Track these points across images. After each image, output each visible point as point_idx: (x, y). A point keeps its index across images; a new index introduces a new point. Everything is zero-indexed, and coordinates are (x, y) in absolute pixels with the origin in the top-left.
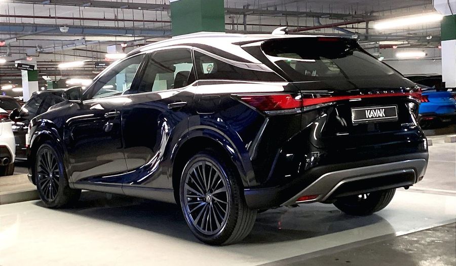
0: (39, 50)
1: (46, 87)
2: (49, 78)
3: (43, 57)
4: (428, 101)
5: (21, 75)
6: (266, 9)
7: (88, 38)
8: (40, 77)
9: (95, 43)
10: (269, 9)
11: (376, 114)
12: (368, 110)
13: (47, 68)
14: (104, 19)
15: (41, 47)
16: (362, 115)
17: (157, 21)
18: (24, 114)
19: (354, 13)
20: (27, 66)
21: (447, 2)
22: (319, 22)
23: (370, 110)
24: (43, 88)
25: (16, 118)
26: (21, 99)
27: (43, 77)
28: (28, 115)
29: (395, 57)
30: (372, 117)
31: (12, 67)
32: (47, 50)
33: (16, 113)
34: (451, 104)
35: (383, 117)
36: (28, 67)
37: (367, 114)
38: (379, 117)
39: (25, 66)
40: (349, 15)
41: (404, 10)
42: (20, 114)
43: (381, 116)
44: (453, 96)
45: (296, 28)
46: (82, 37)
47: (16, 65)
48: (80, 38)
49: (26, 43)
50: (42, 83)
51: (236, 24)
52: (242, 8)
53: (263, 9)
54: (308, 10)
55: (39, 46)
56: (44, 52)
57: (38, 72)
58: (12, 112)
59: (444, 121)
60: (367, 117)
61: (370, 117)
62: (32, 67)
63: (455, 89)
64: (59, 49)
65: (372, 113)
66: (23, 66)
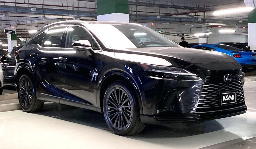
0: (17, 23)
1: (21, 44)
2: (23, 39)
3: (20, 27)
4: (241, 57)
5: (7, 37)
6: (148, 3)
7: (46, 16)
8: (18, 38)
9: (50, 20)
10: (150, 3)
13: (22, 33)
14: (56, 6)
15: (19, 21)
17: (86, 8)
18: (9, 59)
19: (197, 7)
20: (10, 31)
21: (252, 1)
22: (177, 11)
24: (19, 45)
25: (4, 60)
26: (7, 51)
27: (19, 38)
28: (11, 59)
29: (218, 32)
31: (2, 32)
32: (22, 23)
33: (4, 58)
34: (253, 59)
36: (12, 32)
39: (9, 31)
40: (195, 8)
41: (225, 6)
42: (7, 58)
44: (254, 55)
45: (164, 14)
46: (43, 15)
47: (4, 31)
48: (41, 16)
49: (11, 18)
50: (19, 42)
51: (131, 11)
52: (135, 1)
53: (147, 3)
54: (172, 4)
55: (17, 20)
56: (20, 24)
57: (17, 35)
58: (2, 57)
59: (250, 68)
62: (14, 32)
63: (255, 51)
64: (29, 22)
66: (8, 31)
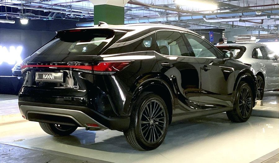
11: (48, 77)
12: (44, 74)
16: (41, 76)
23: (46, 74)
30: (46, 79)
35: (53, 79)
37: (44, 76)
38: (50, 79)
43: (52, 78)
60: (43, 78)
61: (45, 78)
65: (46, 76)
